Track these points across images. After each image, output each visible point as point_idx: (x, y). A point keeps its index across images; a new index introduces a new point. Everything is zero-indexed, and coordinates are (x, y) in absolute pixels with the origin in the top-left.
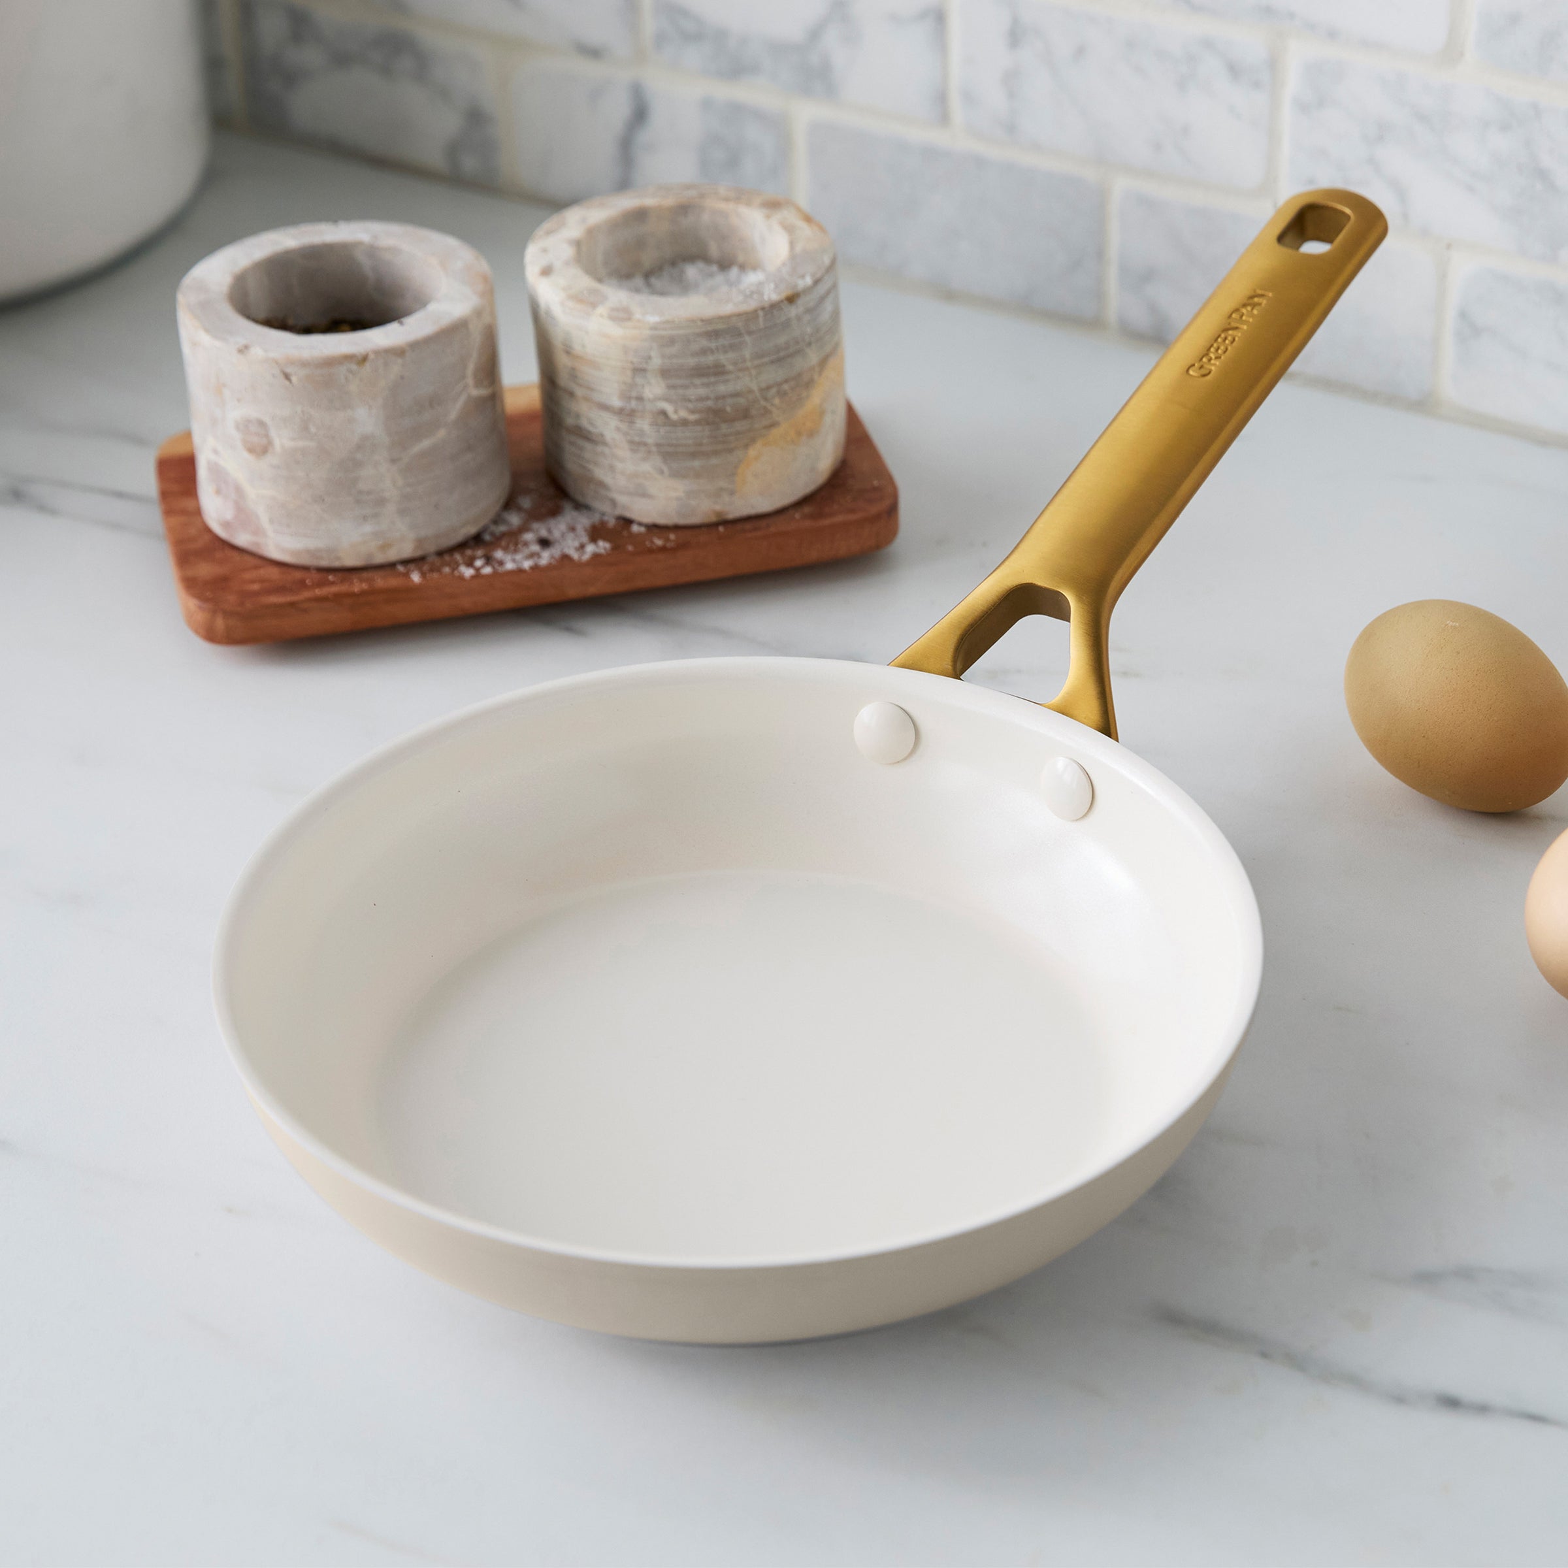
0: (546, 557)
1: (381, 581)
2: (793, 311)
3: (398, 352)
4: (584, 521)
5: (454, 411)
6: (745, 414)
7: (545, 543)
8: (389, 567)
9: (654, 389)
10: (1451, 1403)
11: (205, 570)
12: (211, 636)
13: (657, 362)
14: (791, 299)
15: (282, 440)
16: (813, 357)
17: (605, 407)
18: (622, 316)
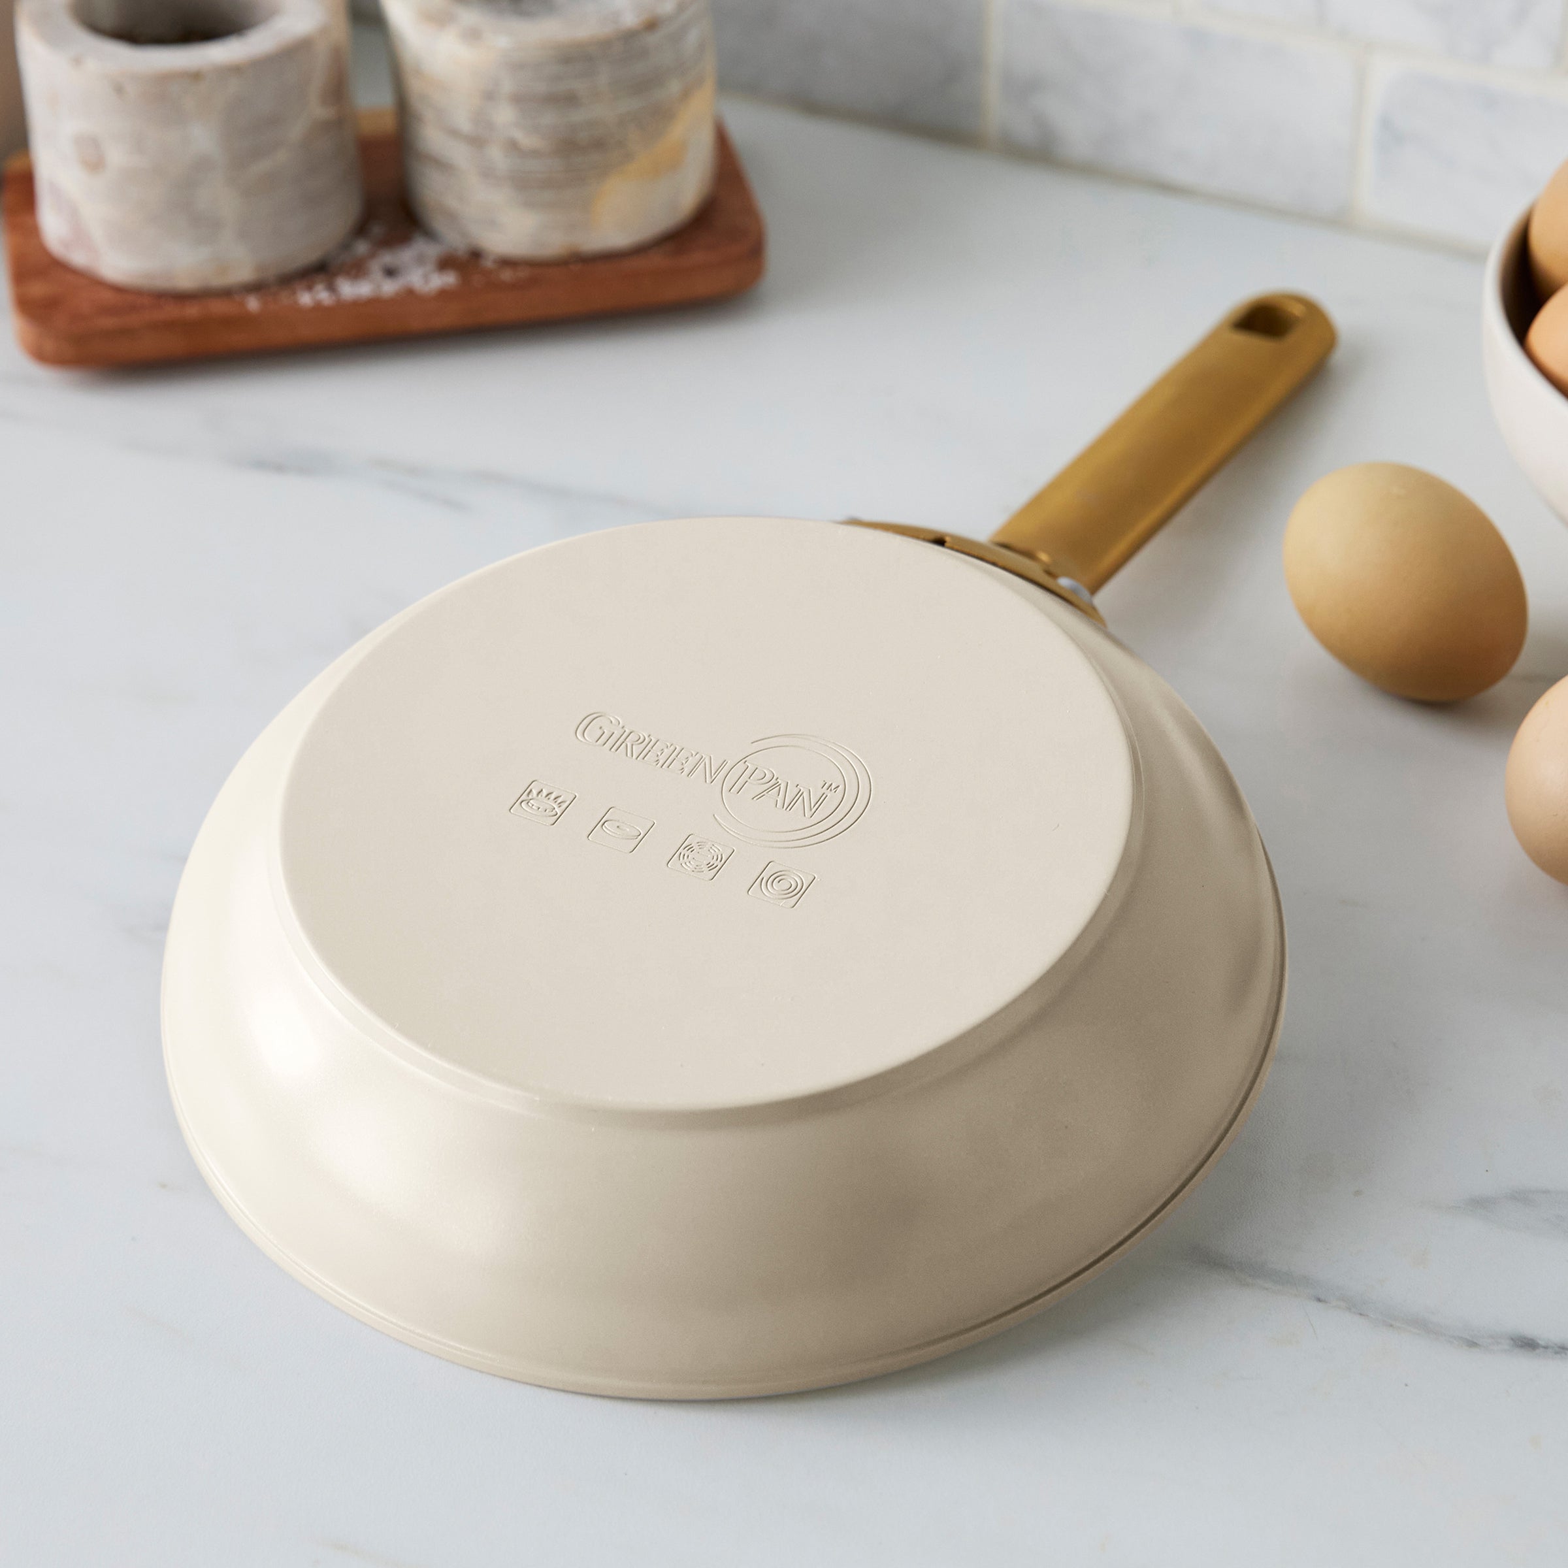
0: (389, 288)
1: (218, 307)
2: (652, 39)
3: (235, 70)
4: (432, 251)
5: (296, 130)
6: (599, 144)
7: (390, 272)
8: (226, 293)
9: (505, 116)
10: (1527, 1344)
11: (38, 289)
12: (41, 356)
13: (508, 86)
14: (652, 25)
15: (117, 156)
16: (674, 87)
17: (454, 133)
18: (473, 35)
